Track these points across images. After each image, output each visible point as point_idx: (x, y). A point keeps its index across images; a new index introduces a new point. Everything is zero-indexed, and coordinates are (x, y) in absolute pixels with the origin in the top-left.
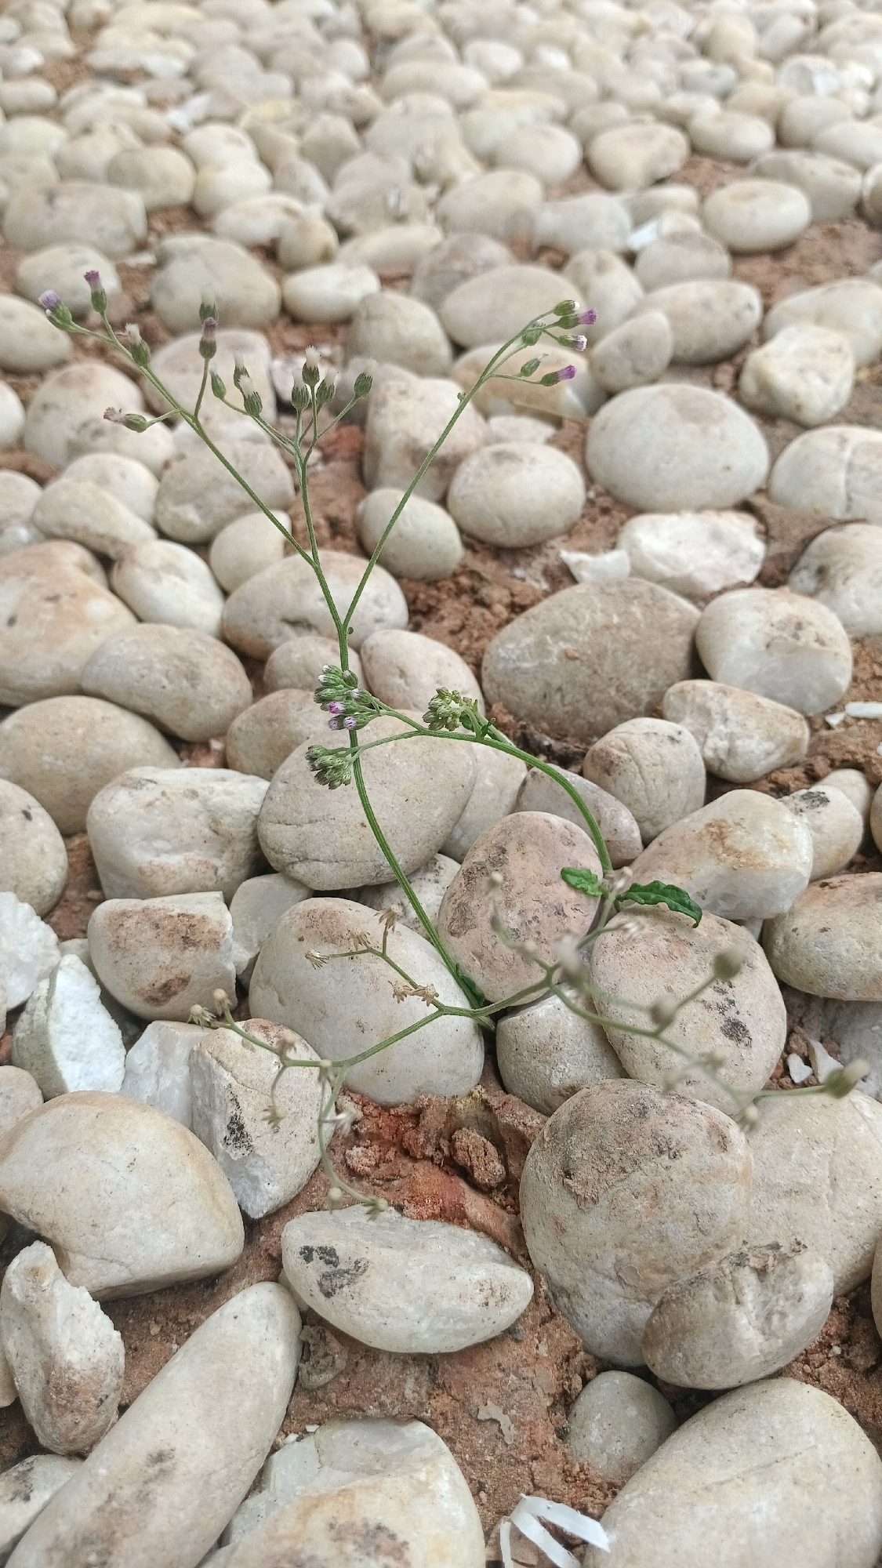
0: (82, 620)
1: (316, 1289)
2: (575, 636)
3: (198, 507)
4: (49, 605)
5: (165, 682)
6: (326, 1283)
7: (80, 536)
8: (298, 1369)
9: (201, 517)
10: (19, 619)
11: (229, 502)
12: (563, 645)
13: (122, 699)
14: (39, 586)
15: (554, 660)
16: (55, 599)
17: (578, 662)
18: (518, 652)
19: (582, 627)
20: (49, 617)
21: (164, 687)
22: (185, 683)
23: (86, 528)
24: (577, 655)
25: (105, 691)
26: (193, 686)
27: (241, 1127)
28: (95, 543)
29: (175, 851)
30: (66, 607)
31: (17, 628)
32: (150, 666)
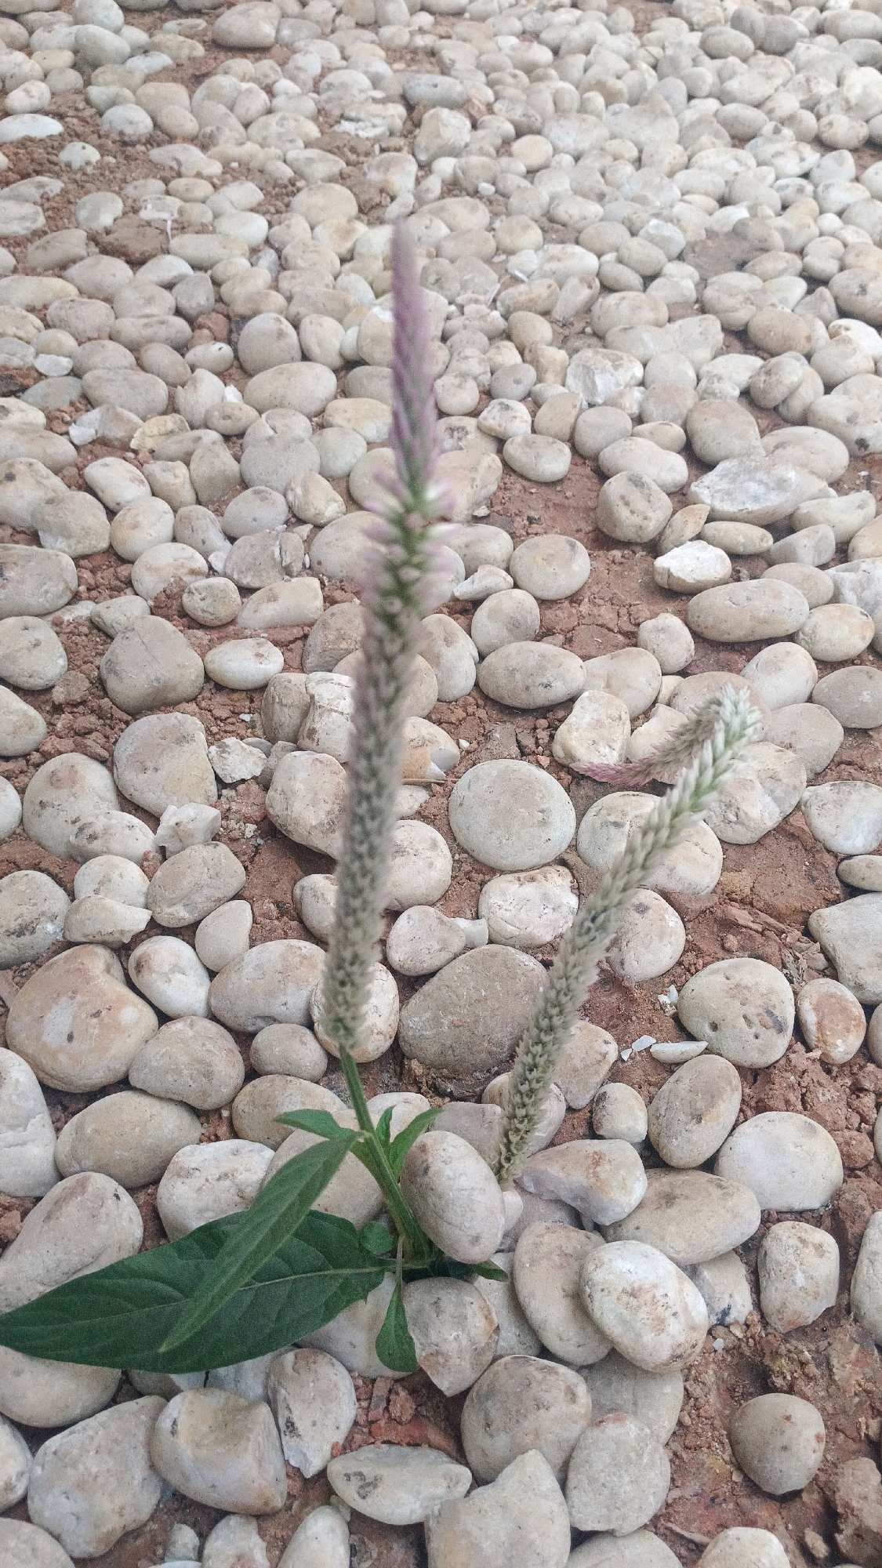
0: (118, 1028)
1: (356, 1496)
2: (459, 1009)
3: (186, 905)
4: (95, 1020)
5: (191, 1083)
6: (362, 1492)
8: (351, 1562)
9: (189, 911)
10: (75, 1036)
11: (208, 899)
14: (84, 1004)
15: (446, 1028)
16: (97, 1014)
17: (462, 1031)
18: (421, 1024)
19: (463, 1002)
20: (96, 1031)
22: (204, 1080)
24: (461, 1025)
25: (149, 1091)
26: (210, 1081)
27: (293, 1424)
30: (106, 1020)
31: (75, 1042)
32: (179, 1073)
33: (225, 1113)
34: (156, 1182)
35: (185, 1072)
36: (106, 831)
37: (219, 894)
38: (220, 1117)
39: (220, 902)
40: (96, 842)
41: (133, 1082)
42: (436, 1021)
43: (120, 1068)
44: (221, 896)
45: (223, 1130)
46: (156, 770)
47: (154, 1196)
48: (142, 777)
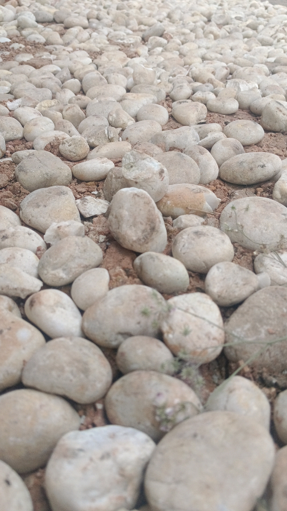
0: (16, 343)
2: (270, 322)
3: (64, 270)
5: (72, 377)
7: (5, 291)
9: (66, 274)
11: (79, 265)
12: (266, 327)
13: (48, 390)
15: (263, 335)
17: (274, 336)
18: (244, 333)
19: (272, 317)
21: (71, 381)
22: (82, 376)
23: (8, 286)
24: (274, 332)
25: (38, 387)
26: (87, 376)
28: (13, 293)
29: (102, 495)
30: (7, 337)
32: (62, 370)
33: (99, 406)
34: (43, 466)
35: (67, 369)
36: (13, 234)
37: (86, 263)
38: (95, 409)
39: (87, 268)
40: (6, 240)
41: (26, 381)
42: (255, 329)
43: (15, 371)
44: (87, 264)
45: (99, 419)
46: (45, 206)
47: (42, 479)
48: (36, 210)
